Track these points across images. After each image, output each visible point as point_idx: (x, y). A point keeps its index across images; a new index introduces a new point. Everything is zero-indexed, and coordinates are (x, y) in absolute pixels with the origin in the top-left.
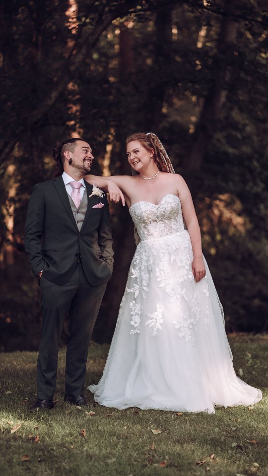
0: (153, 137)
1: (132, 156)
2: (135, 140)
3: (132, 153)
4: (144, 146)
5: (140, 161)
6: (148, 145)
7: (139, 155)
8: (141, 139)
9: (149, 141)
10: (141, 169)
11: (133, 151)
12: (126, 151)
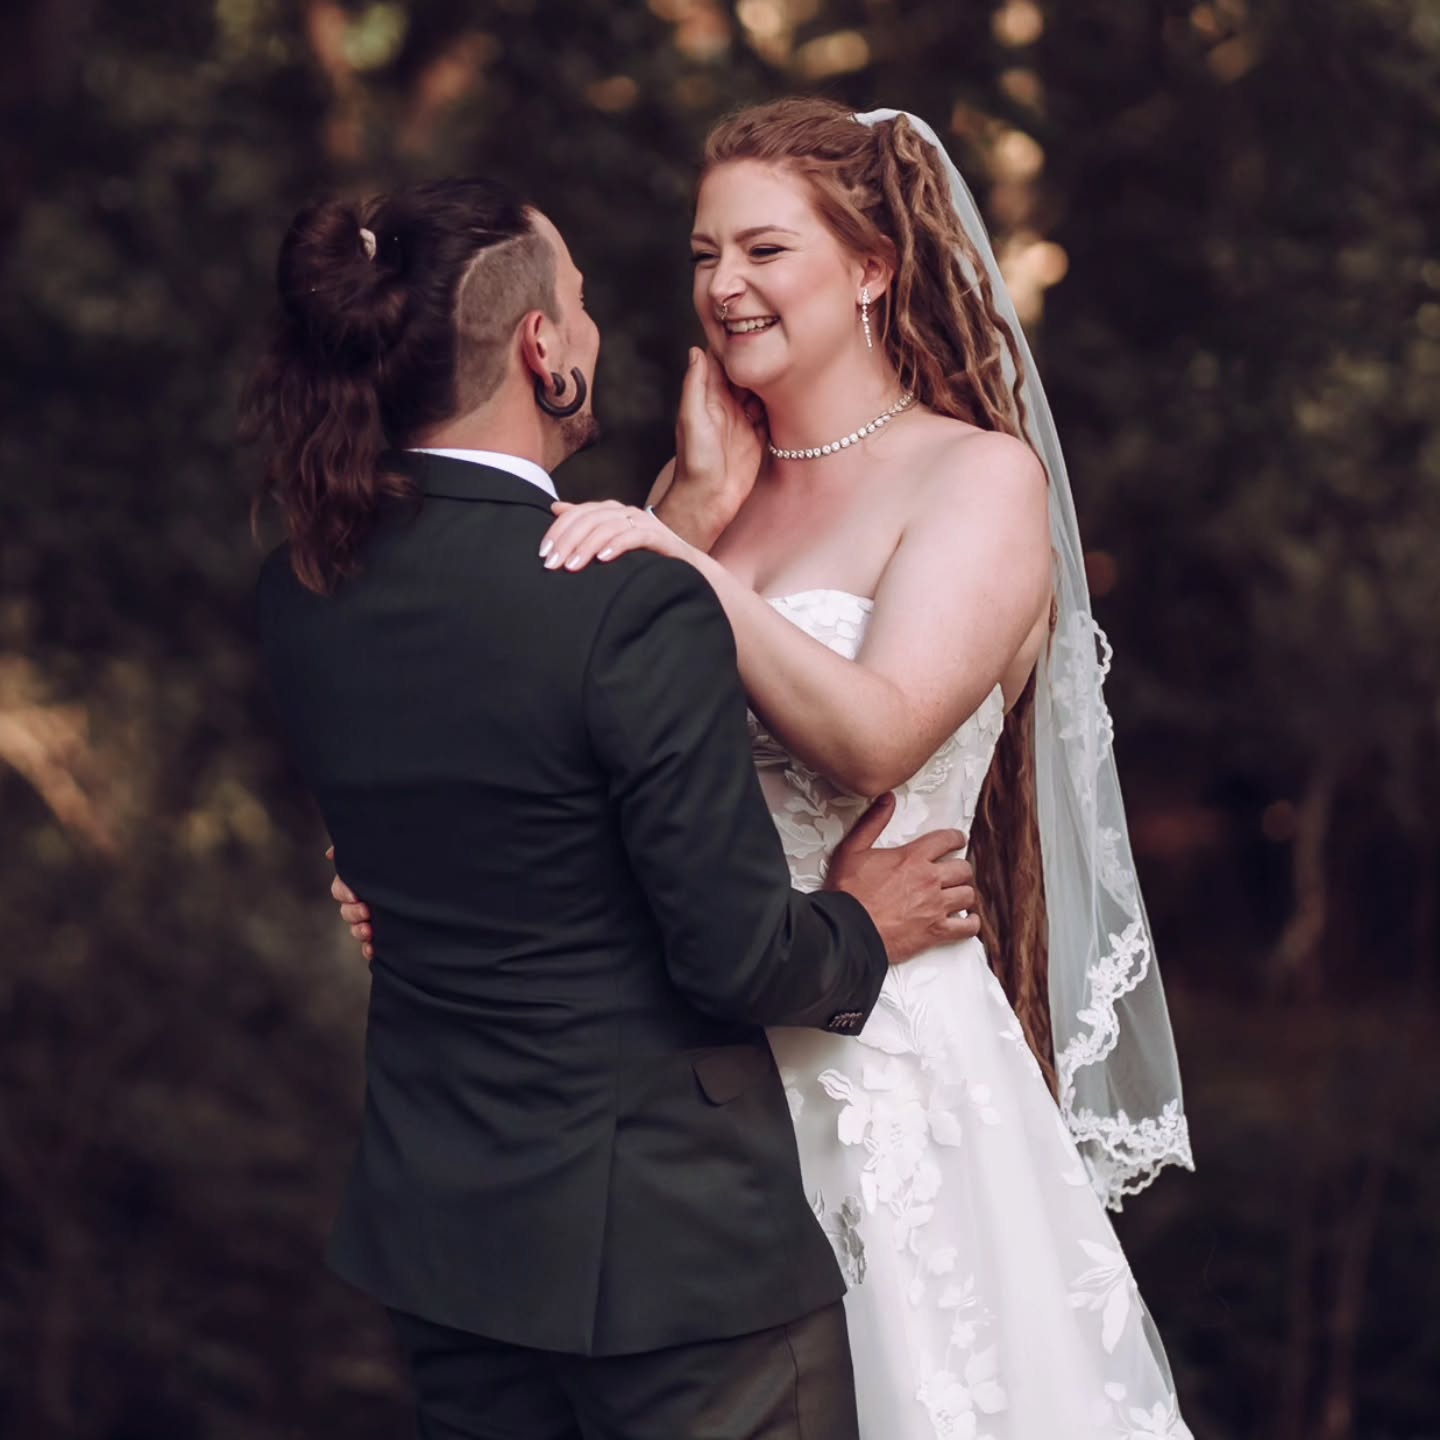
0: (905, 154)
1: (728, 276)
2: (769, 156)
3: (731, 255)
4: (830, 213)
5: (775, 319)
6: (863, 211)
7: (779, 276)
8: (818, 153)
9: (876, 184)
10: (775, 380)
11: (742, 238)
12: (691, 222)
